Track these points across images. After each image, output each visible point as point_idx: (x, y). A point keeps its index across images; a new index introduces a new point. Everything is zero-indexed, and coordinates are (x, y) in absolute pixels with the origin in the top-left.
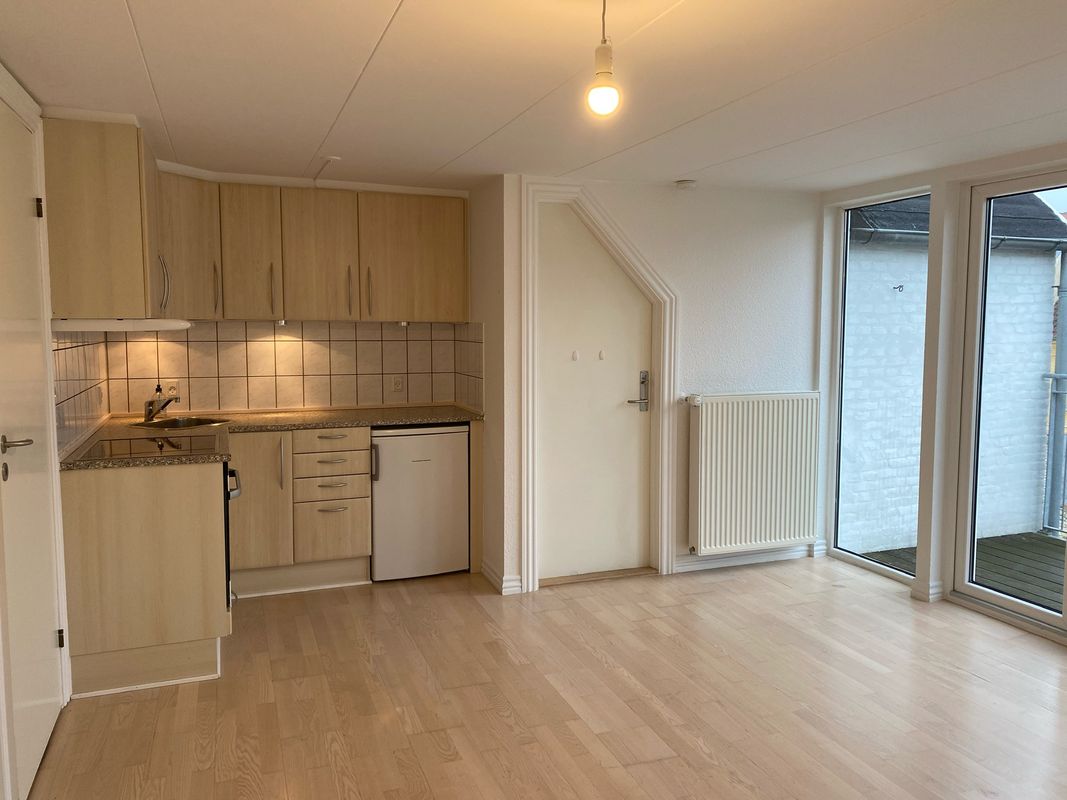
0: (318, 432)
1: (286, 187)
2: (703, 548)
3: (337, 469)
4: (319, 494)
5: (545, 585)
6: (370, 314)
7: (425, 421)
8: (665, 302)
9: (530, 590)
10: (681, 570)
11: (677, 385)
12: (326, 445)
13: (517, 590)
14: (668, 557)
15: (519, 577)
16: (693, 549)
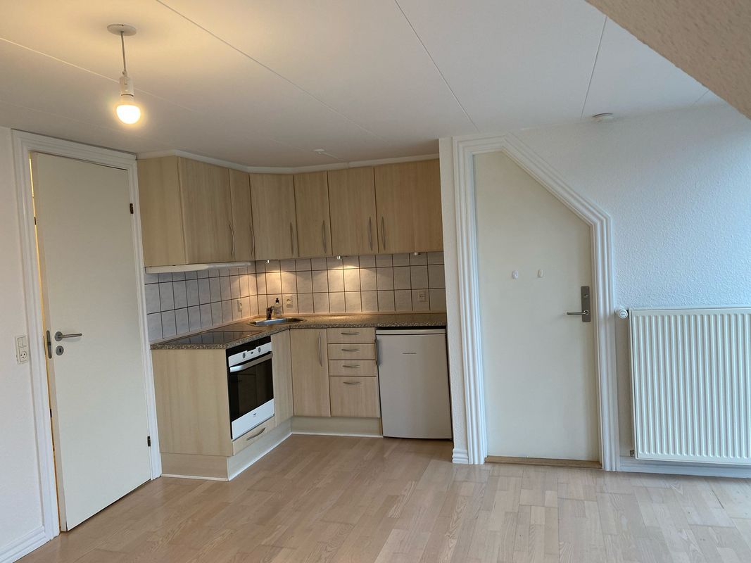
0: (341, 330)
1: (331, 171)
2: (640, 452)
3: (354, 355)
4: (344, 371)
5: (490, 461)
6: (385, 249)
7: (411, 325)
8: (595, 225)
9: (476, 463)
10: (626, 469)
11: (611, 299)
12: (347, 339)
13: (465, 462)
14: (611, 456)
15: (466, 451)
16: (632, 452)
